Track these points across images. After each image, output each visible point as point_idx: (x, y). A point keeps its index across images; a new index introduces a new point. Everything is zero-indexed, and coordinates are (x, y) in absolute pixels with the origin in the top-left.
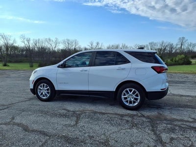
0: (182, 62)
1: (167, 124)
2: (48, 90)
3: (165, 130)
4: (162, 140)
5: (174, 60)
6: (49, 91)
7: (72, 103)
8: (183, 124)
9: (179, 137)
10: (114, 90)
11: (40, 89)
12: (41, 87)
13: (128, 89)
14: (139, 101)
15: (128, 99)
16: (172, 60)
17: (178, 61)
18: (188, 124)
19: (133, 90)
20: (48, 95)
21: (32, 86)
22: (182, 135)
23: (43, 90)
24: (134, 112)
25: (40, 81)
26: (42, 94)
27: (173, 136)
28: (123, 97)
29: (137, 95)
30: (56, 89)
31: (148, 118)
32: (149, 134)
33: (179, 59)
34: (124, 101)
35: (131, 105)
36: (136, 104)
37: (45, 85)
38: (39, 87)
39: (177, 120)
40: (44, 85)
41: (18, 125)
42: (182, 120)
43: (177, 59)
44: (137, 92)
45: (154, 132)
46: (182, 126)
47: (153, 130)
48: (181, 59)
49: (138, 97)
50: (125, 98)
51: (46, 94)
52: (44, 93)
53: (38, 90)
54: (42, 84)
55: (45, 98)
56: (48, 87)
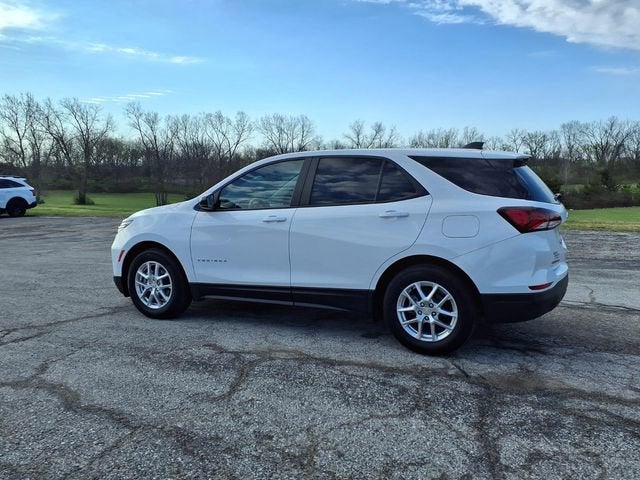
1: (537, 406)
2: (165, 281)
3: (522, 424)
4: (497, 459)
6: (170, 286)
7: (240, 327)
8: (597, 409)
9: (562, 453)
10: (373, 288)
11: (143, 280)
12: (145, 272)
13: (417, 285)
14: (453, 323)
15: (419, 318)
18: (614, 408)
19: (436, 287)
20: (167, 299)
21: (117, 270)
22: (576, 445)
23: (152, 282)
24: (437, 363)
25: (144, 252)
26: (148, 294)
27: (544, 446)
28: (401, 309)
29: (447, 306)
30: (190, 281)
31: (479, 384)
32: (460, 435)
34: (403, 322)
35: (428, 338)
36: (445, 335)
37: (157, 265)
38: (139, 272)
39: (582, 395)
40: (153, 268)
41: (53, 388)
42: (597, 396)
44: (449, 296)
45: (480, 429)
46: (591, 415)
47: (479, 426)
49: (451, 310)
50: (410, 315)
51: (160, 295)
52: (153, 293)
53: (137, 283)
54: (147, 264)
55: (157, 306)
56: (166, 274)
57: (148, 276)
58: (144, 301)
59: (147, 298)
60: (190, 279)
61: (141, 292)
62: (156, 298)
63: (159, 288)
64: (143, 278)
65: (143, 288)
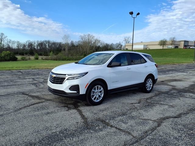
0: (9, 58)
6: (103, 92)
17: (4, 57)
20: (102, 97)
33: (5, 55)
43: (3, 55)
48: (7, 55)
51: (99, 96)
52: (98, 96)
53: (92, 94)
54: (96, 87)
55: (98, 101)
56: (102, 89)
57: (96, 91)
58: (94, 100)
59: (95, 99)
60: (109, 89)
61: (93, 97)
62: (99, 98)
63: (100, 94)
64: (94, 92)
65: (94, 96)
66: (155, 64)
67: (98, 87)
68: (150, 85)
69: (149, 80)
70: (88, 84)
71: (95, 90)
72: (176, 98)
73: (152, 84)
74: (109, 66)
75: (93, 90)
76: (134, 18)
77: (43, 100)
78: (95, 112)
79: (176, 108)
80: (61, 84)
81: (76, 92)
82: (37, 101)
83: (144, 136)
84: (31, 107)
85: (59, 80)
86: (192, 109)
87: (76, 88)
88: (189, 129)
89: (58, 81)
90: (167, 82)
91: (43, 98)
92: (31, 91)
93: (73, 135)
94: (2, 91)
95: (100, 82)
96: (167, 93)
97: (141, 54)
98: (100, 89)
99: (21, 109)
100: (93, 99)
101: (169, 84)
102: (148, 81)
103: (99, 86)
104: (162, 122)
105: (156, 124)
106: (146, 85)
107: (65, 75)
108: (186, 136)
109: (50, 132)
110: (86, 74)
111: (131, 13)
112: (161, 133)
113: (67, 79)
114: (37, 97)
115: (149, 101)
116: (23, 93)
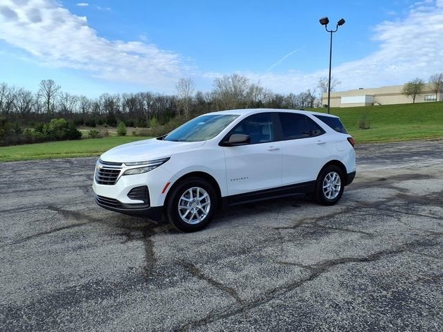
0: (63, 133)
2: (202, 201)
5: (44, 130)
6: (209, 203)
15: (330, 189)
16: (40, 129)
17: (53, 132)
19: (335, 174)
20: (206, 213)
26: (189, 214)
29: (338, 181)
30: (223, 196)
33: (56, 128)
35: (333, 197)
43: (52, 127)
44: (338, 177)
48: (61, 128)
50: (326, 189)
51: (200, 212)
52: (195, 212)
53: (180, 207)
54: (190, 190)
55: (198, 222)
56: (206, 195)
57: (191, 200)
58: (185, 220)
59: (188, 217)
60: (223, 194)
61: (183, 214)
62: (197, 215)
63: (200, 207)
64: (186, 203)
65: (186, 210)
66: (348, 139)
67: (195, 192)
68: (336, 187)
69: (332, 175)
70: (168, 184)
71: (189, 198)
72: (392, 216)
73: (339, 184)
74: (225, 143)
75: (182, 198)
76: (332, 32)
77: (86, 221)
78: (182, 245)
79: (377, 240)
80: (113, 184)
81: (142, 202)
82: (72, 221)
83: (263, 299)
84: (51, 234)
85: (109, 175)
86: (417, 241)
87: (141, 192)
88: (382, 287)
89: (108, 179)
90: (392, 181)
91: (87, 217)
92: (69, 202)
93: (107, 293)
94: (11, 202)
95: (199, 180)
96: (377, 205)
97: (309, 114)
98: (201, 195)
99: (28, 238)
100: (183, 217)
101: (396, 185)
102: (328, 178)
103: (199, 189)
104: (323, 270)
105: (308, 274)
106: (324, 187)
107: (121, 164)
108: (363, 302)
109: (62, 287)
110: (165, 162)
111: (325, 22)
112: (308, 293)
113: (124, 174)
114: (76, 215)
115: (321, 223)
116: (51, 207)
